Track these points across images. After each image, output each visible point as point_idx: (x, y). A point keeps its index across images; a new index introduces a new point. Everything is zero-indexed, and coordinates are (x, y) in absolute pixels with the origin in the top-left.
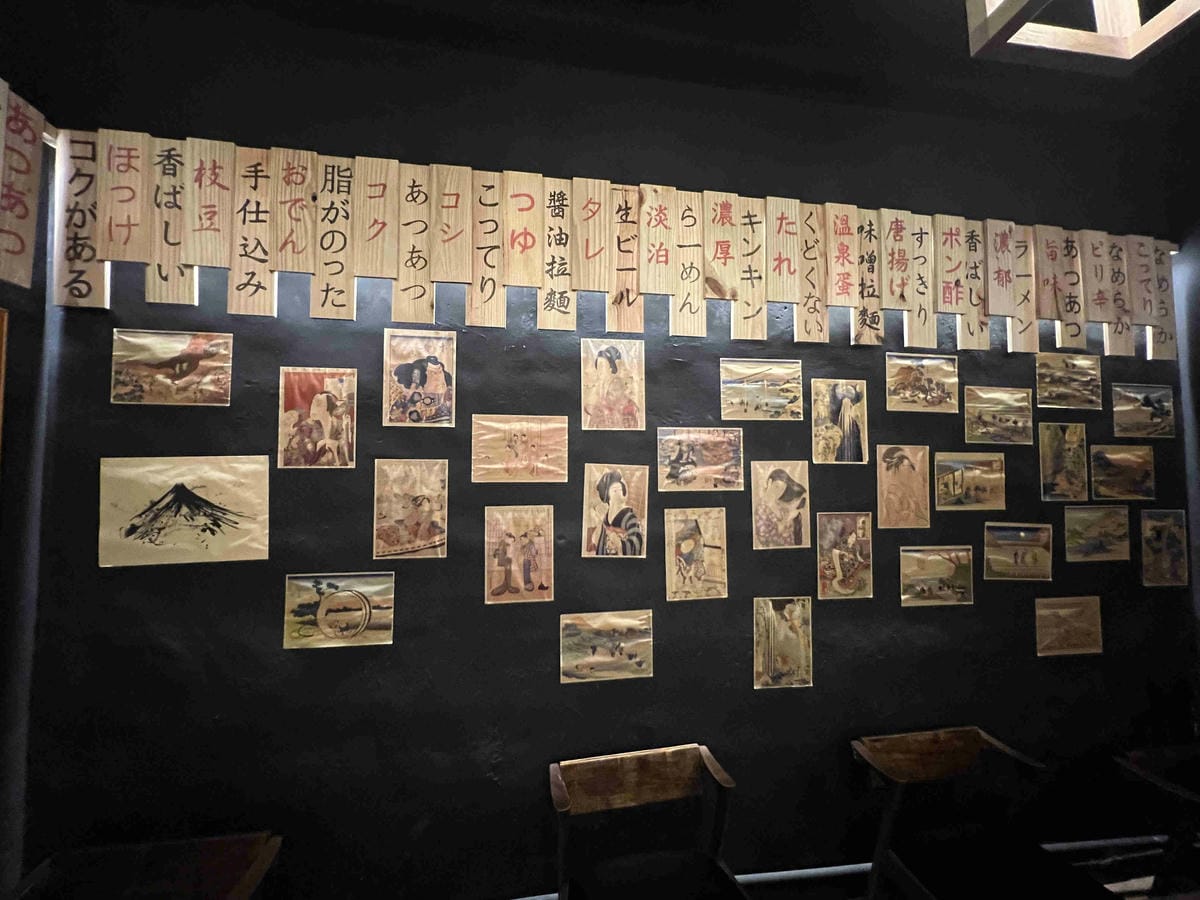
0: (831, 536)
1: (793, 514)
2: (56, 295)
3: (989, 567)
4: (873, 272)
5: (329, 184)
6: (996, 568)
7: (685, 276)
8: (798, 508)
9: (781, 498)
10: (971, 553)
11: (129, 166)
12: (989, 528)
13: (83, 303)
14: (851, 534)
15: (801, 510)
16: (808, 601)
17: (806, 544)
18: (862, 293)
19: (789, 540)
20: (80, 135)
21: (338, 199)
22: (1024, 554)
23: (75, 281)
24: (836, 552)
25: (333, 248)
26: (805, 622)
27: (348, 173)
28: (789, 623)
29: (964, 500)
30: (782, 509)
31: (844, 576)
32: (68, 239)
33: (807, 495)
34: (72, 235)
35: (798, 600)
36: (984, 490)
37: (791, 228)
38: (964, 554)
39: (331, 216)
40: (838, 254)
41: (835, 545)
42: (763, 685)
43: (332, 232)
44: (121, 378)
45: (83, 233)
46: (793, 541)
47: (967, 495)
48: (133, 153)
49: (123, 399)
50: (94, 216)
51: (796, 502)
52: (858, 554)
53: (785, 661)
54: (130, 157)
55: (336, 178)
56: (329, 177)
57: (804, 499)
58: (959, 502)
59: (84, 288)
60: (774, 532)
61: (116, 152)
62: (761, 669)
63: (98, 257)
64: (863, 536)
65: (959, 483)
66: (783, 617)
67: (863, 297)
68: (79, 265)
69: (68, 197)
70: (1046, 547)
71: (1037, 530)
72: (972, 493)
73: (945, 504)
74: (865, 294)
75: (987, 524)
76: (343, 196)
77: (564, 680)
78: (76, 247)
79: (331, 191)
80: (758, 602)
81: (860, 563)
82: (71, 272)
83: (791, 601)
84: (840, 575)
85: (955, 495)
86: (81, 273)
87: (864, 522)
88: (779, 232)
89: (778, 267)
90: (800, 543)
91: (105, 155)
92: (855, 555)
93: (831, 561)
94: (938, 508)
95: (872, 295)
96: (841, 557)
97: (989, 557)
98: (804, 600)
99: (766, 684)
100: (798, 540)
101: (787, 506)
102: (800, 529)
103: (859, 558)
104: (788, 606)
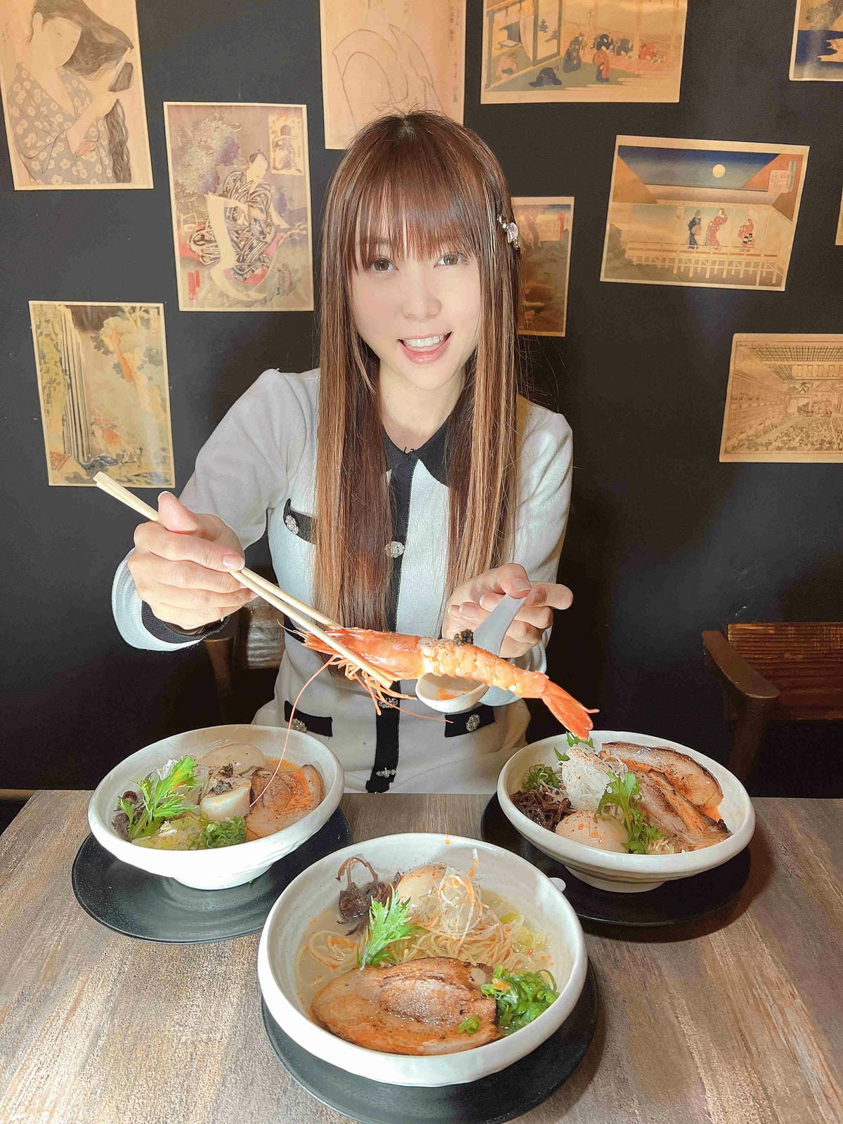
0: (202, 162)
1: (104, 103)
3: (619, 253)
6: (633, 255)
8: (113, 89)
9: (69, 64)
10: (569, 215)
12: (628, 152)
14: (253, 158)
15: (121, 95)
16: (155, 312)
17: (142, 179)
19: (98, 169)
22: (718, 222)
24: (216, 206)
26: (153, 359)
28: (114, 359)
29: (560, 75)
30: (75, 93)
31: (241, 260)
33: (134, 56)
35: (134, 309)
36: (624, 47)
38: (552, 216)
41: (214, 185)
42: (67, 479)
46: (110, 173)
47: (571, 61)
51: (111, 73)
52: (272, 210)
53: (111, 436)
57: (129, 66)
58: (547, 77)
60: (60, 147)
62: (60, 447)
64: (287, 165)
65: (552, 26)
66: (100, 345)
70: (782, 206)
71: (767, 158)
72: (587, 55)
73: (501, 88)
75: (623, 140)
80: (41, 312)
81: (278, 229)
83: (114, 312)
84: (228, 258)
85: (536, 62)
87: (284, 130)
90: (128, 178)
93: (204, 225)
96: (232, 216)
97: (619, 226)
98: (147, 311)
99: (77, 477)
100: (121, 167)
101: (86, 83)
102: (122, 144)
103: (276, 219)
104: (110, 322)
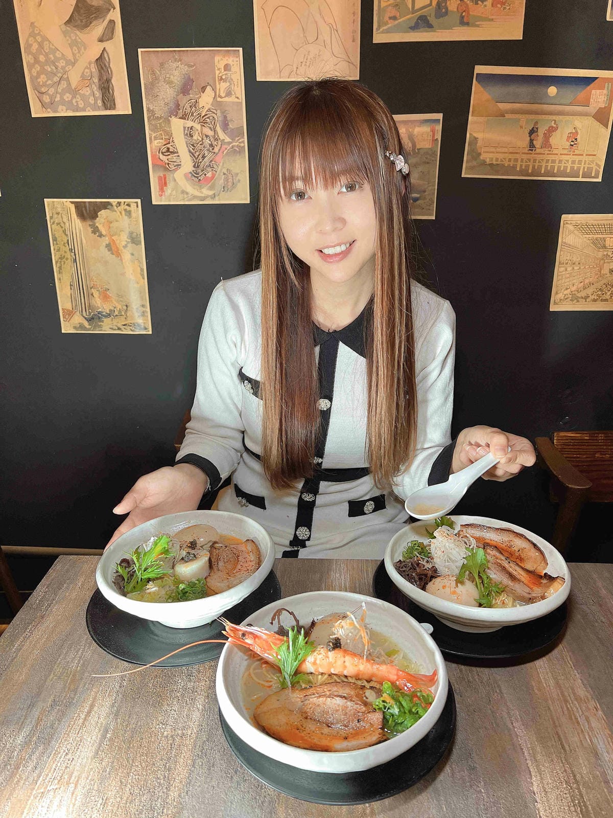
0: (167, 93)
1: (95, 51)
3: (476, 155)
6: (486, 157)
8: (101, 40)
9: (69, 22)
10: (439, 127)
12: (483, 78)
14: (203, 89)
15: (107, 45)
16: (135, 206)
17: (124, 107)
19: (92, 101)
24: (177, 125)
26: (134, 240)
28: (106, 240)
29: (432, 20)
30: (73, 44)
31: (196, 166)
33: (116, 15)
35: (119, 203)
38: (426, 129)
41: (176, 110)
42: (75, 328)
46: (100, 103)
51: (99, 28)
52: (218, 129)
53: (105, 297)
57: (112, 22)
58: (423, 22)
60: (64, 84)
62: (69, 305)
64: (229, 94)
66: (95, 230)
70: (600, 117)
71: (589, 81)
73: (388, 31)
75: (479, 69)
80: (53, 207)
83: (106, 206)
84: (187, 165)
85: (414, 11)
87: (227, 67)
90: (113, 107)
93: (169, 140)
94: (379, 38)
96: (189, 132)
97: (475, 135)
98: (129, 205)
99: (82, 327)
100: (108, 100)
101: (81, 36)
102: (108, 81)
103: (221, 135)
104: (103, 213)
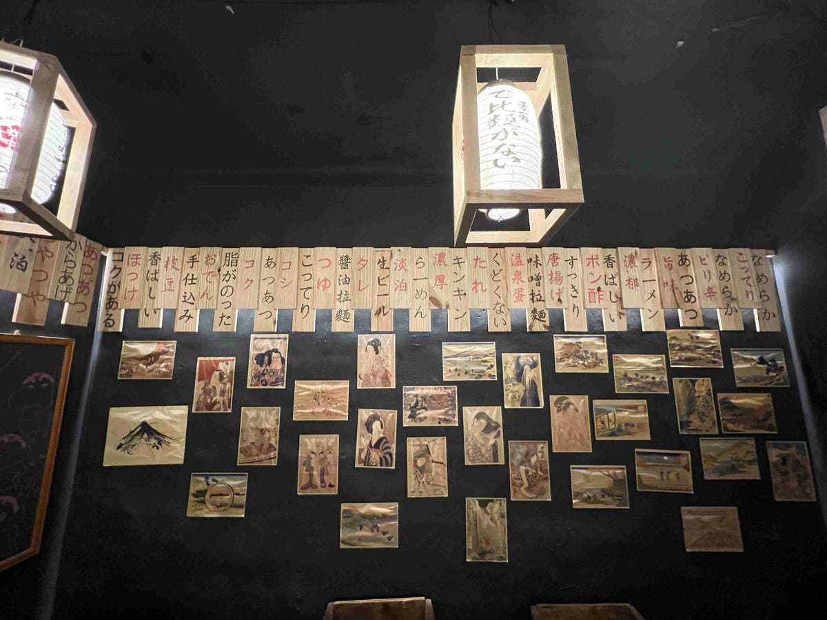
0: (519, 457)
1: (492, 442)
2: (100, 327)
3: (640, 481)
4: (539, 286)
5: (227, 262)
6: (646, 483)
7: (418, 296)
8: (495, 438)
9: (483, 431)
10: (625, 471)
11: (137, 263)
12: (638, 453)
13: (110, 330)
14: (533, 455)
16: (504, 501)
17: (502, 462)
18: (532, 299)
19: (489, 459)
20: (117, 250)
21: (231, 269)
22: (668, 473)
23: (108, 319)
24: (523, 468)
25: (227, 295)
26: (502, 516)
27: (237, 256)
29: (617, 433)
30: (484, 439)
31: (529, 485)
32: (107, 299)
33: (501, 429)
34: (109, 297)
36: (633, 426)
37: (483, 265)
38: (619, 471)
39: (227, 279)
40: (514, 277)
41: (522, 463)
42: (473, 559)
43: (227, 286)
44: (124, 366)
45: (114, 296)
46: (492, 460)
47: (619, 429)
48: (139, 257)
49: (123, 377)
50: (119, 287)
51: (494, 434)
52: (539, 470)
53: (487, 543)
54: (137, 259)
55: (231, 259)
56: (228, 259)
57: (499, 432)
58: (613, 434)
59: (111, 322)
60: (479, 453)
61: (132, 257)
62: (471, 547)
63: (119, 307)
64: (542, 457)
65: (613, 421)
66: (486, 512)
67: (533, 302)
68: (111, 311)
69: (109, 280)
70: (686, 467)
71: (678, 455)
72: (623, 428)
73: (601, 436)
74: (535, 300)
75: (637, 450)
76: (234, 267)
77: (342, 546)
78: (111, 302)
79: (228, 266)
80: (469, 501)
81: (541, 476)
82: (107, 315)
83: (492, 501)
84: (526, 485)
85: (609, 430)
86: (111, 315)
87: (542, 448)
88: (475, 267)
89: (475, 288)
90: (497, 461)
91: (127, 258)
92: (537, 471)
93: (519, 474)
94: (597, 439)
95: (540, 300)
96: (527, 472)
97: (640, 474)
98: (501, 500)
99: (475, 558)
100: (496, 459)
101: (488, 436)
102: (497, 452)
103: (540, 473)
104: (489, 504)
